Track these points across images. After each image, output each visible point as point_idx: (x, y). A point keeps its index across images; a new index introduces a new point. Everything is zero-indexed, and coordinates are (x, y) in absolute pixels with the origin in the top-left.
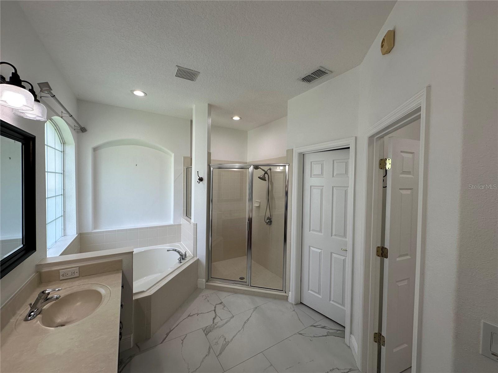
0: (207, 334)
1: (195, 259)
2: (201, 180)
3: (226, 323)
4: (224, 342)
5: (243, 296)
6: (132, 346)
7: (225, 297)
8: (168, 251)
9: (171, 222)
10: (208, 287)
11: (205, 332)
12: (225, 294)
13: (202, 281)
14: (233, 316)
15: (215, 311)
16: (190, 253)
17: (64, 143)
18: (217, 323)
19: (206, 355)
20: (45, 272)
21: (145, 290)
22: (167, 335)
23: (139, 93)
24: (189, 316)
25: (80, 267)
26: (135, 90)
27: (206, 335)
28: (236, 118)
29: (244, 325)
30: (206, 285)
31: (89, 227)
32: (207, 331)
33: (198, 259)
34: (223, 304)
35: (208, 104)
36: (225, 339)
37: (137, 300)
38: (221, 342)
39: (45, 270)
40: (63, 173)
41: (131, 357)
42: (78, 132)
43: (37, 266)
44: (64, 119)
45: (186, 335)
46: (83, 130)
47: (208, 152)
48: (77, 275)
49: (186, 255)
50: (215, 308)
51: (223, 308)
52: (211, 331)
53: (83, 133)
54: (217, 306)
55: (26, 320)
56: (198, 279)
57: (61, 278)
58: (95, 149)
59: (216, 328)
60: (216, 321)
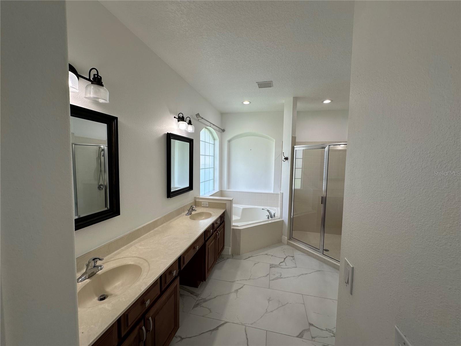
0: (272, 268)
1: (281, 219)
2: (286, 159)
3: (288, 268)
4: (279, 276)
5: (315, 260)
6: (230, 254)
7: (298, 255)
8: (262, 209)
9: (272, 192)
10: (288, 244)
11: (271, 266)
12: (299, 252)
13: (285, 238)
14: (296, 267)
15: (285, 259)
16: (278, 215)
17: (214, 139)
18: (282, 265)
19: (264, 276)
20: (197, 201)
21: (239, 226)
22: (249, 257)
23: (246, 103)
24: (266, 254)
25: (209, 202)
26: (244, 102)
27: (270, 268)
28: (327, 102)
29: (300, 275)
30: (288, 242)
31: (225, 188)
32: (272, 266)
33: (283, 220)
34: (293, 257)
35: (293, 97)
36: (281, 275)
37: (233, 229)
38: (278, 275)
39: (197, 200)
40: (214, 156)
41: (228, 258)
42: (221, 133)
43: (195, 197)
44: (211, 127)
45: (259, 262)
46: (223, 131)
47: (292, 136)
48: (208, 206)
49: (274, 215)
50: (286, 257)
51: (292, 260)
52: (274, 267)
53: (224, 133)
54: (288, 257)
55: (186, 215)
56: (283, 236)
57: (202, 206)
58: (229, 141)
59: (279, 267)
60: (281, 264)
